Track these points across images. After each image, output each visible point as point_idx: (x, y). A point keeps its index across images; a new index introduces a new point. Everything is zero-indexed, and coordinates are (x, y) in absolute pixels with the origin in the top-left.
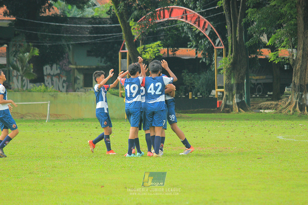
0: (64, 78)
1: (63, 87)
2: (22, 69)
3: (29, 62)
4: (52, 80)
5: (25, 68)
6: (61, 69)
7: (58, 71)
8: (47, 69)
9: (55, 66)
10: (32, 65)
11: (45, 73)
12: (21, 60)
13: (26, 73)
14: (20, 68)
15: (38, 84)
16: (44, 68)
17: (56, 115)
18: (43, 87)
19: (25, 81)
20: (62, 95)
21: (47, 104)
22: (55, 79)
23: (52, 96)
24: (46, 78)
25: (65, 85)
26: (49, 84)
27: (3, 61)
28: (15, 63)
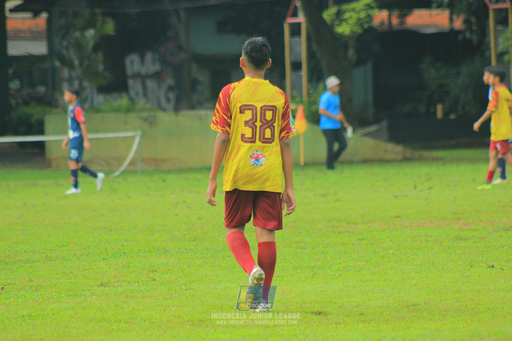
0: (170, 81)
1: (168, 100)
2: (81, 64)
3: (96, 49)
4: (144, 87)
5: (86, 63)
6: (163, 61)
7: (157, 67)
8: (133, 64)
9: (149, 56)
10: (100, 56)
11: (129, 71)
12: (79, 46)
13: (89, 73)
14: (76, 63)
15: (115, 95)
16: (128, 61)
17: (155, 160)
18: (124, 101)
19: (88, 91)
20: (166, 119)
21: (133, 138)
22: (150, 84)
23: (146, 120)
24: (131, 82)
25: (172, 96)
26: (137, 94)
27: (39, 48)
28: (64, 52)
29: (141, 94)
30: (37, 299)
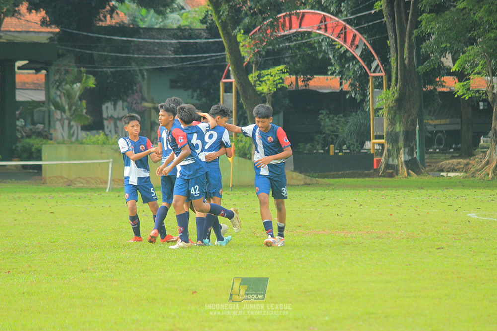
2: (70, 109)
3: (80, 99)
4: (116, 126)
5: (74, 108)
6: (131, 109)
8: (108, 109)
9: (120, 103)
10: (84, 103)
11: (105, 115)
12: (68, 95)
13: (75, 115)
14: (66, 107)
15: (95, 132)
16: (104, 107)
18: (101, 137)
19: (74, 128)
21: (109, 162)
22: (120, 124)
23: (116, 150)
24: (106, 122)
26: (110, 131)
27: (40, 96)
28: (58, 99)
29: (113, 131)
30: (34, 280)
